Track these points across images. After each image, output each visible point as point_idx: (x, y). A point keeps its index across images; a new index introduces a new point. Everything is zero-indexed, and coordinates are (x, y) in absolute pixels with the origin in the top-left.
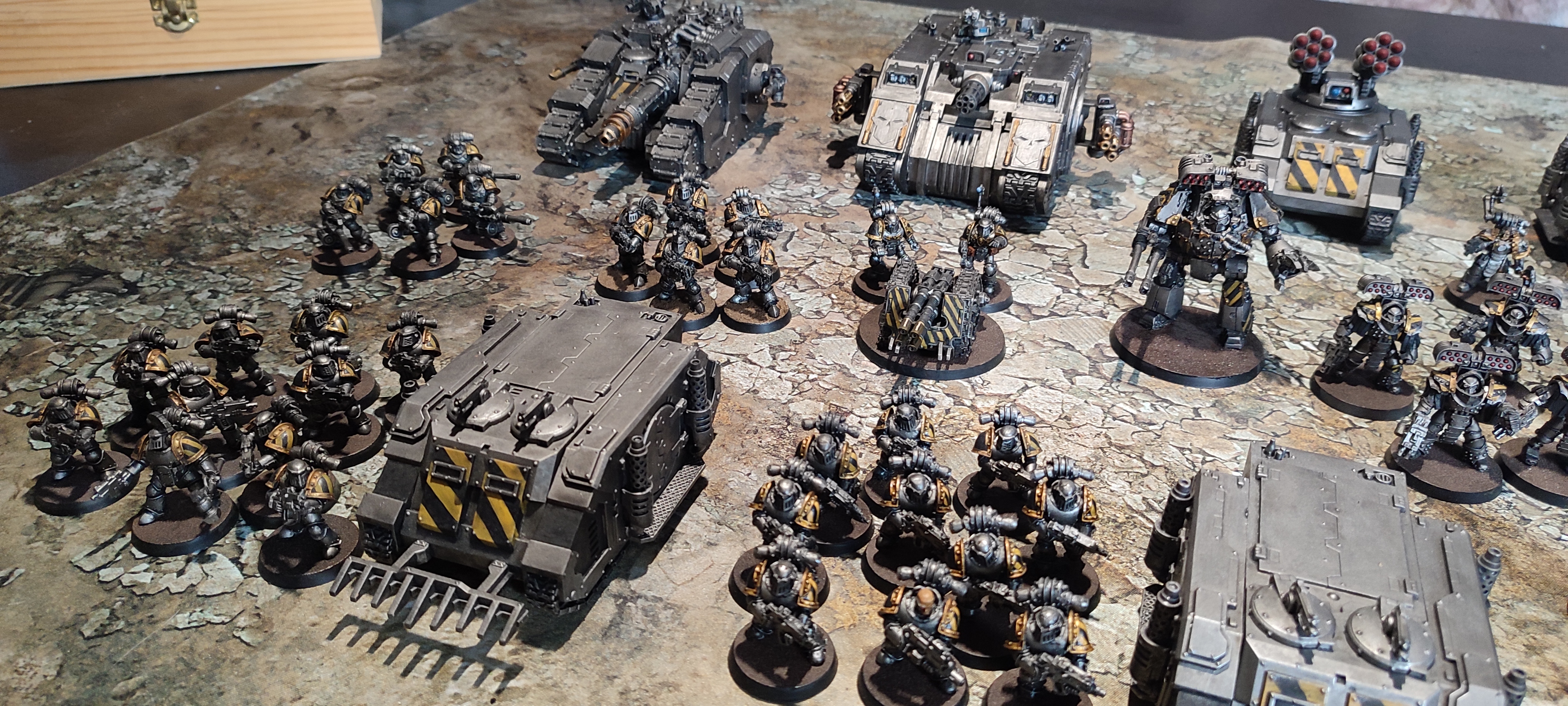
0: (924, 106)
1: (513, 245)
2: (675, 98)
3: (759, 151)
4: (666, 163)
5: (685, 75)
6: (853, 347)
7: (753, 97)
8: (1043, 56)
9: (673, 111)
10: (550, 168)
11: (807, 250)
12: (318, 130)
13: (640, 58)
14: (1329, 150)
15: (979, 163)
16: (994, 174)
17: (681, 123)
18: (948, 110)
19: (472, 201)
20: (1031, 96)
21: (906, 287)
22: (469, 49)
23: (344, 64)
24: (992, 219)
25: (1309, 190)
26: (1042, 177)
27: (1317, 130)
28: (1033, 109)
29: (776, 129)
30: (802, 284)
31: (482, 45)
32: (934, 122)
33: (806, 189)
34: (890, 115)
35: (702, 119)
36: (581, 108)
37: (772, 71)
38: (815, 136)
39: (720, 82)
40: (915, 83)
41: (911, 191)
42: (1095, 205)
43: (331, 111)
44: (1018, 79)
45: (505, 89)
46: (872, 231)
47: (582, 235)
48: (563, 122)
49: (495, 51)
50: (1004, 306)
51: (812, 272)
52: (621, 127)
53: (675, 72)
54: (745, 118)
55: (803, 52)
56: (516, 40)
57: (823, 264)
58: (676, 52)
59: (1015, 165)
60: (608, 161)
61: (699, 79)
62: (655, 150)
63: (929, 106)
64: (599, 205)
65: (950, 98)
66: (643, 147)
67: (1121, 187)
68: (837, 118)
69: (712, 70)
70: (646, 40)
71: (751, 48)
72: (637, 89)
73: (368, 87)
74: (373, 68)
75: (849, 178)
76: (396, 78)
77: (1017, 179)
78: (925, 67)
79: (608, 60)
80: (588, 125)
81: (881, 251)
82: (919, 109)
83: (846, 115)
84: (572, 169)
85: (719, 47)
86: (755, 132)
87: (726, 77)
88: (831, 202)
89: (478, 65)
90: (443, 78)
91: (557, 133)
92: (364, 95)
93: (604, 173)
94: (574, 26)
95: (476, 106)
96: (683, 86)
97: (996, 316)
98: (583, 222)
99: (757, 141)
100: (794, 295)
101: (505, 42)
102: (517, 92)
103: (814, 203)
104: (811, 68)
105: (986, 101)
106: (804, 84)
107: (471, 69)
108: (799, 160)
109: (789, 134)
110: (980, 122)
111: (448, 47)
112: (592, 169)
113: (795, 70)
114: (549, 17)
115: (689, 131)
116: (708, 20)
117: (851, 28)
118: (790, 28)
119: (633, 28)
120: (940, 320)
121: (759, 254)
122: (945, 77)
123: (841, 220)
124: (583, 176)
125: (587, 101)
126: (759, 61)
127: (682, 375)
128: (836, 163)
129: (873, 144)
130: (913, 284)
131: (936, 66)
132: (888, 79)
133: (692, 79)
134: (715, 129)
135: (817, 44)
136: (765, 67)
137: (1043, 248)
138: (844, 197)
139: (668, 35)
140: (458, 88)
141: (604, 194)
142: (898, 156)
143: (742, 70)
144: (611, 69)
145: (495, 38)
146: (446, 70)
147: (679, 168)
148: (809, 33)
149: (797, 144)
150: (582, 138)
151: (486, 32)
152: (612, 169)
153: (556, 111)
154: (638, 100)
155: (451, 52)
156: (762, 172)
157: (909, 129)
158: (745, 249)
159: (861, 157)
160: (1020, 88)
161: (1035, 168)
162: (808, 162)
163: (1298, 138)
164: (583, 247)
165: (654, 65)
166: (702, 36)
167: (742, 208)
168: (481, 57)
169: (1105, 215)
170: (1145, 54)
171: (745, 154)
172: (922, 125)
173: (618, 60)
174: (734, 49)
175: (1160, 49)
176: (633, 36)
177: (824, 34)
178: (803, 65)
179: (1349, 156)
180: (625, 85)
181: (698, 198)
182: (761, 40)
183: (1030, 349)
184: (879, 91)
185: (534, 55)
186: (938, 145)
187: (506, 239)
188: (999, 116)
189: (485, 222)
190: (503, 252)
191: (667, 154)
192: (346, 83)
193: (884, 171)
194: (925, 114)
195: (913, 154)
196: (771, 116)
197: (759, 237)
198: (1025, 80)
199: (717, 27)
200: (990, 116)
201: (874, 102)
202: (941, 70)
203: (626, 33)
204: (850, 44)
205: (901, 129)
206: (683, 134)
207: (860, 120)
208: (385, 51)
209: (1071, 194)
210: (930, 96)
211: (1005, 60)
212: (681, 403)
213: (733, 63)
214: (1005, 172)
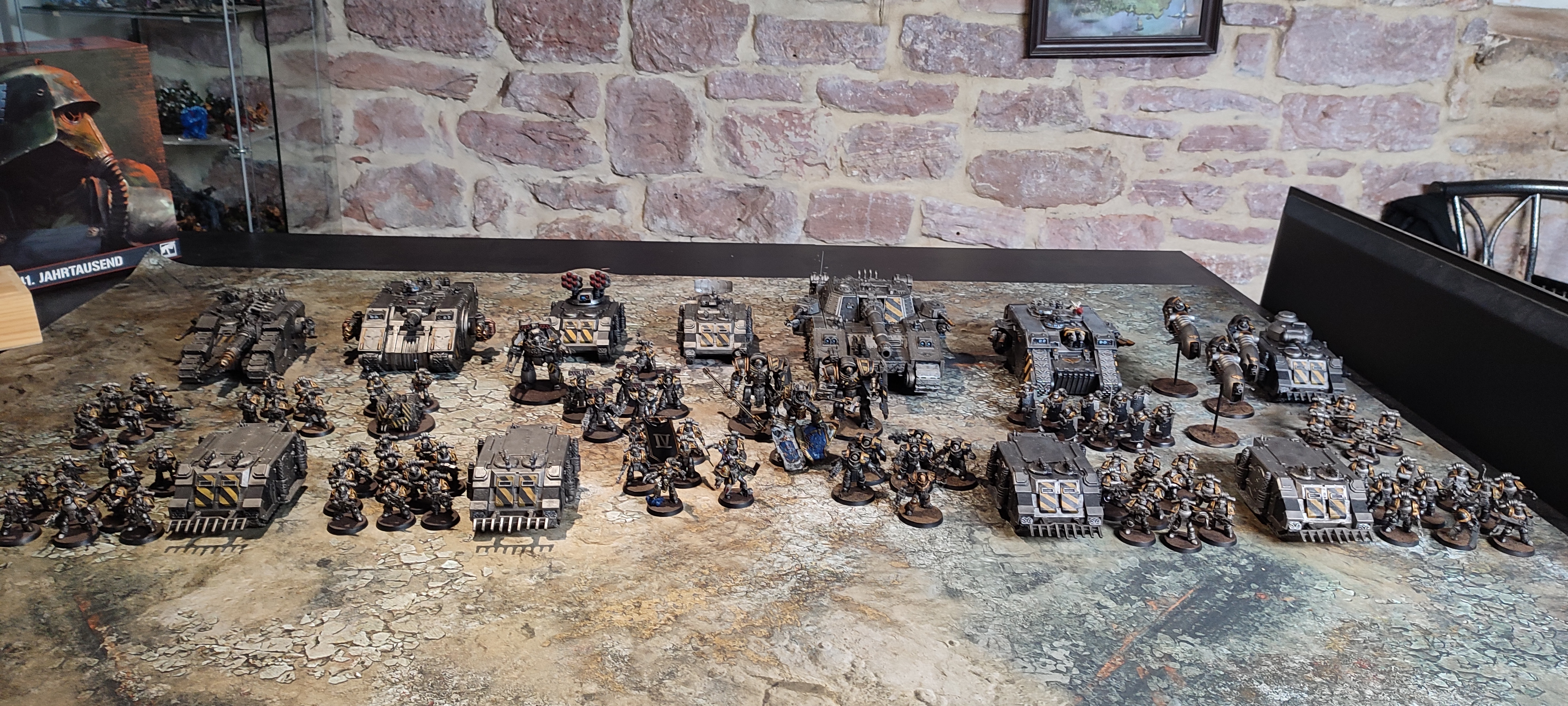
0: (389, 328)
1: (181, 423)
2: (255, 341)
3: (305, 362)
4: (256, 373)
5: (259, 329)
6: (367, 435)
7: (299, 335)
8: (447, 297)
9: (255, 347)
10: (186, 386)
11: (339, 402)
12: (28, 387)
13: (231, 323)
14: (579, 324)
15: (420, 351)
16: (428, 354)
17: (261, 352)
18: (402, 328)
19: (158, 403)
20: (440, 318)
21: (385, 404)
22: (101, 330)
23: (20, 350)
24: (423, 373)
25: (573, 342)
26: (449, 353)
27: (574, 316)
28: (441, 323)
29: (313, 350)
30: (338, 415)
31: (109, 326)
32: (395, 335)
33: (334, 376)
34: (372, 334)
35: (273, 349)
36: (202, 353)
37: (307, 321)
38: (336, 351)
39: (279, 330)
40: (383, 318)
41: (390, 369)
42: (483, 363)
43: (30, 377)
44: (434, 310)
45: (139, 350)
46: (368, 385)
47: (218, 413)
48: (191, 361)
49: (120, 330)
50: (436, 409)
51: (343, 410)
52: (230, 358)
53: (253, 328)
54: (295, 346)
55: (324, 307)
56: (132, 321)
57: (348, 407)
58: (252, 318)
59: (436, 349)
60: (220, 379)
61: (267, 330)
62: (249, 368)
63: (392, 328)
64: (221, 399)
65: (402, 323)
66: (241, 367)
67: (497, 353)
68: (346, 340)
69: (274, 324)
70: (232, 314)
71: (293, 311)
72: (232, 338)
73: (46, 361)
74: (42, 349)
75: (357, 368)
76: (61, 353)
77: (436, 356)
78: (387, 310)
79: (212, 326)
80: (206, 361)
81: (374, 394)
82: (387, 330)
83: (350, 338)
84: (200, 385)
85: (276, 313)
86: (302, 354)
87: (282, 327)
88: (349, 380)
89: (113, 339)
90: (94, 349)
91: (190, 367)
92: (45, 365)
93: (219, 384)
94: (168, 307)
95: (124, 362)
96: (258, 334)
97: (433, 414)
98: (216, 408)
99: (304, 357)
100: (335, 420)
101: (125, 323)
102: (146, 351)
103: (339, 382)
104: (328, 315)
105: (420, 323)
106: (325, 324)
107: (110, 342)
108: (329, 363)
109: (321, 351)
110: (419, 332)
111: (86, 331)
112: (211, 383)
113: (319, 317)
114: (148, 304)
115: (266, 356)
116: (266, 299)
117: (351, 288)
118: (311, 293)
119: (223, 308)
120: (402, 415)
121: (315, 402)
122: (398, 313)
123: (355, 387)
124: (208, 388)
125: (205, 348)
126: (299, 316)
127: (291, 442)
128: (349, 362)
129: (366, 349)
130: (388, 402)
131: (393, 309)
132: (369, 318)
133: (263, 330)
134: (280, 353)
135: (331, 301)
136: (303, 319)
137: (456, 385)
138: (356, 377)
139: (245, 309)
140: (107, 353)
141: (223, 393)
142: (379, 353)
143: (290, 322)
144: (215, 331)
145: (117, 322)
146: (93, 344)
147: (264, 374)
148: (323, 295)
149: (326, 356)
150: (204, 368)
151: (109, 318)
152: (223, 382)
153: (187, 356)
154: (236, 344)
155: (90, 334)
156: (309, 372)
157: (383, 340)
158: (308, 400)
159: (360, 356)
160: (435, 314)
161: (445, 349)
162: (333, 364)
163: (565, 320)
164: (219, 418)
165: (240, 327)
166: (265, 308)
167: (303, 384)
168: (112, 334)
169: (487, 367)
170: (523, 285)
171: (298, 365)
172: (390, 337)
173: (218, 326)
174: (284, 313)
175: (531, 280)
176: (225, 312)
177: (334, 294)
178: (323, 314)
179: (587, 325)
180: (224, 338)
181: (280, 385)
182: (298, 306)
183: (446, 423)
184: (366, 324)
185: (147, 329)
186: (399, 345)
187: (177, 420)
188: (427, 328)
189: (167, 412)
190: (177, 426)
191: (256, 368)
192: (29, 360)
193: (373, 361)
194: (390, 332)
195: (387, 351)
196: (309, 344)
197: (314, 394)
198: (437, 310)
199: (272, 302)
200: (422, 329)
201: (363, 330)
202: (396, 310)
203: (219, 311)
204: (351, 298)
205: (379, 340)
206: (263, 358)
207: (358, 339)
208: (44, 338)
209: (472, 360)
210: (392, 323)
211: (427, 302)
212: (293, 453)
213: (285, 319)
214: (432, 353)
